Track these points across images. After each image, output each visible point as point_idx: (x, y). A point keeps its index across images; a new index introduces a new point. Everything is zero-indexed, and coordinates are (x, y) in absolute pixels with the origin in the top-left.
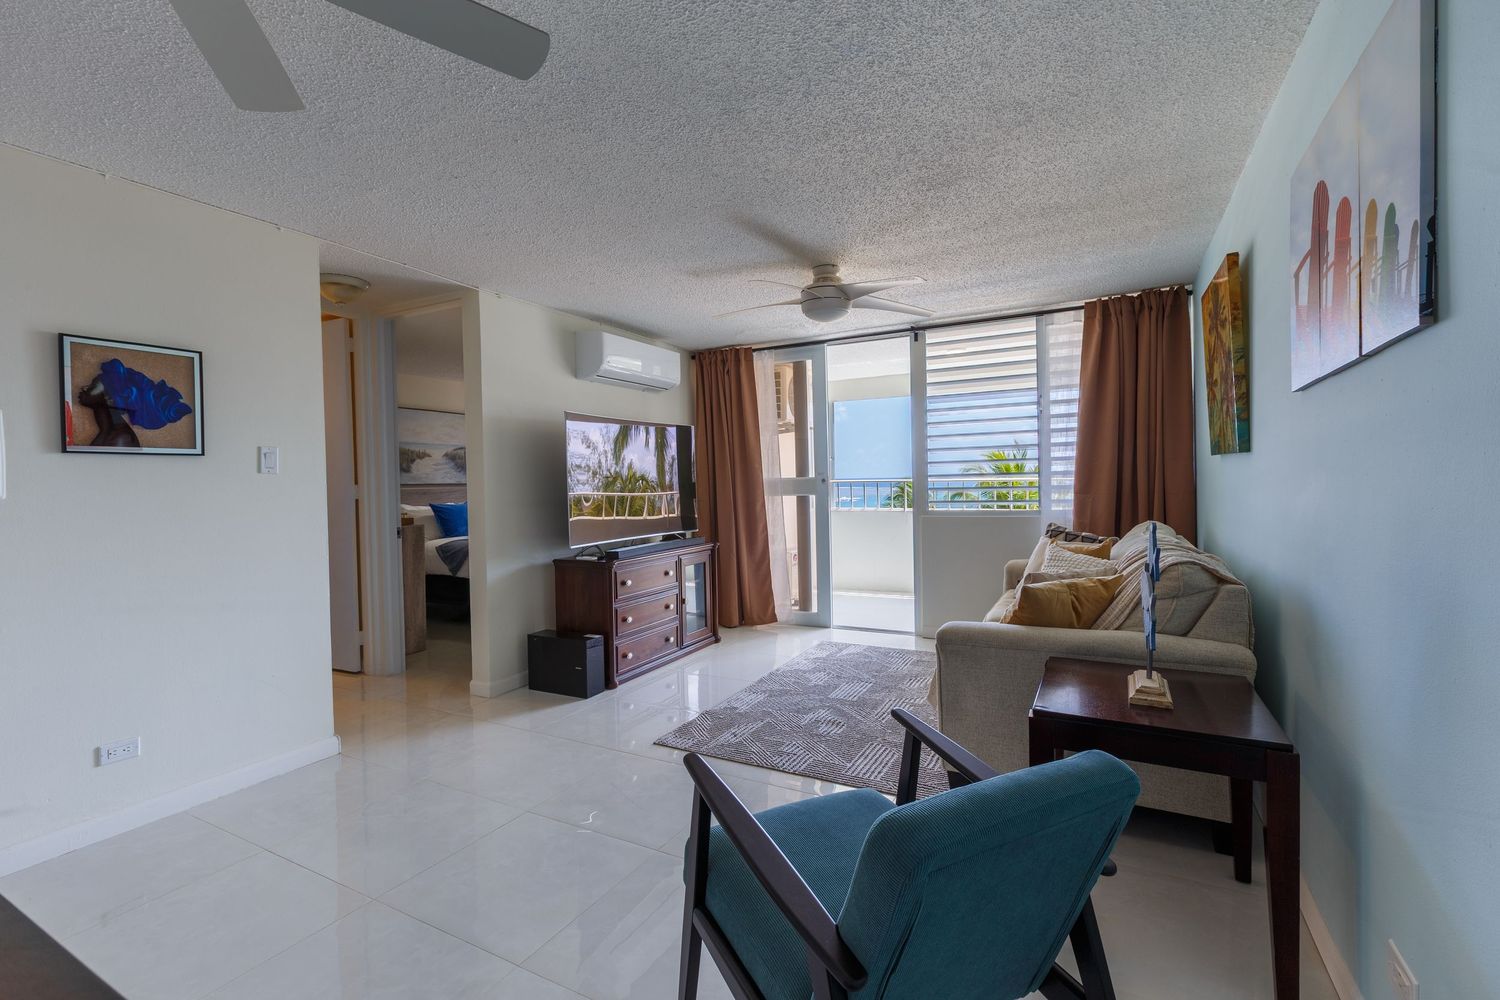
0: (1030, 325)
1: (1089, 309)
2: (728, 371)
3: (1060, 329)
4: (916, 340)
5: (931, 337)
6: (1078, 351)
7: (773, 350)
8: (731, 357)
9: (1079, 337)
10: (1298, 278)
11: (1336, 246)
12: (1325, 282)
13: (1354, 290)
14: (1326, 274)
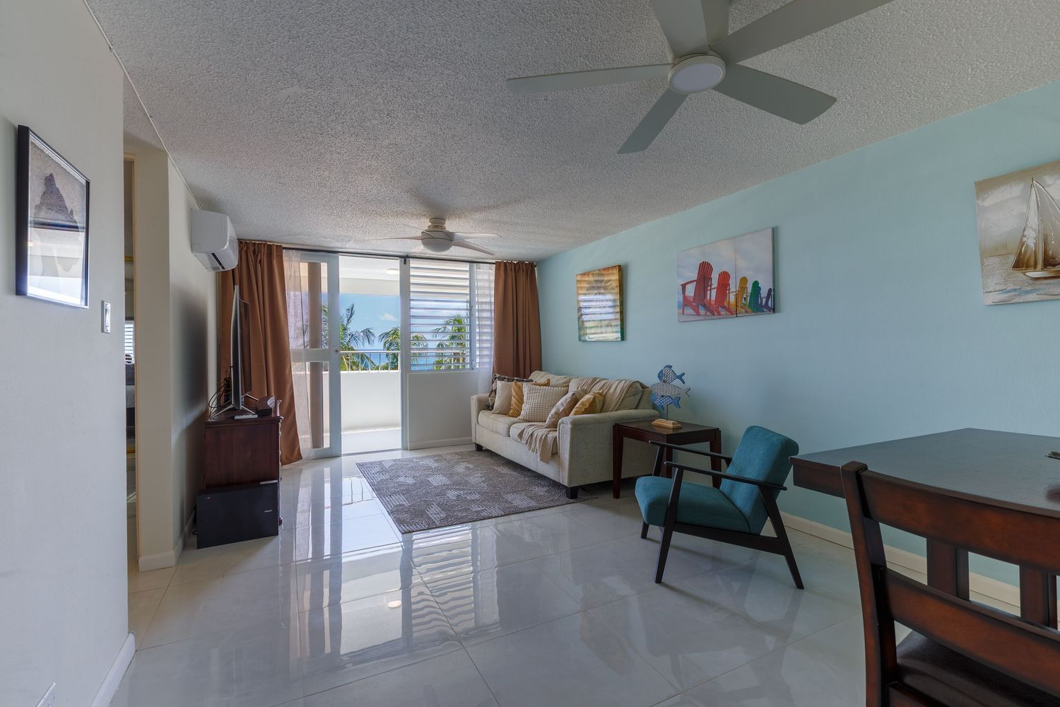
0: (466, 267)
1: (498, 264)
2: (260, 261)
3: (485, 272)
4: (405, 263)
5: (413, 263)
6: (493, 285)
7: (300, 251)
8: (264, 250)
9: (493, 278)
10: (684, 286)
11: (719, 283)
12: (709, 292)
13: (732, 298)
14: (710, 290)
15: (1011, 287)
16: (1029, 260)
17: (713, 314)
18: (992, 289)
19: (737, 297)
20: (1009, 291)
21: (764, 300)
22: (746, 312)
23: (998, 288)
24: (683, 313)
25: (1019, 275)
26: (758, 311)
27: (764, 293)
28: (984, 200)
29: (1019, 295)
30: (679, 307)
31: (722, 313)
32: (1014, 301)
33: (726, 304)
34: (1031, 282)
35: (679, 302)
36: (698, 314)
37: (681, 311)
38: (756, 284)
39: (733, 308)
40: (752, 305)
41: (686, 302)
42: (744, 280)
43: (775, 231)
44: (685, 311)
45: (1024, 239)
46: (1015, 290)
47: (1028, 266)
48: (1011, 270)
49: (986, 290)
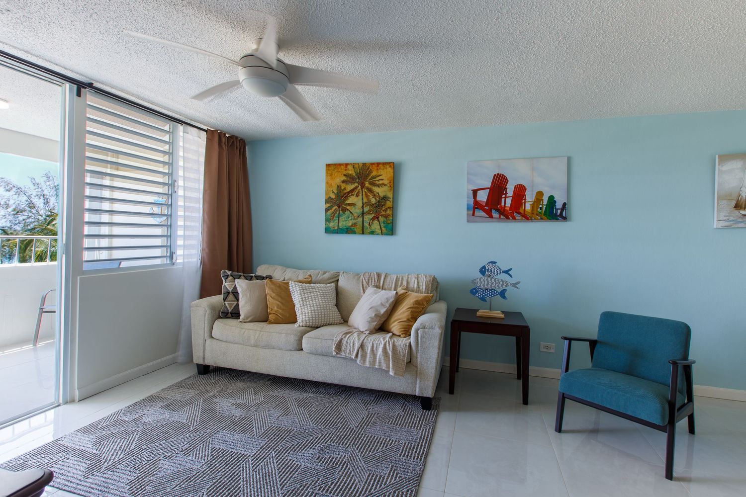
1: (210, 133)
3: (193, 140)
10: (475, 192)
11: (514, 193)
12: (503, 200)
13: (528, 207)
14: (505, 198)
15: (732, 218)
16: (742, 204)
17: (508, 218)
18: (722, 219)
19: (533, 206)
20: (731, 221)
21: (559, 211)
22: (542, 219)
23: (725, 218)
24: (473, 214)
25: (736, 212)
26: (553, 219)
27: (559, 205)
28: (722, 166)
29: (735, 223)
30: (468, 209)
31: (517, 218)
32: (733, 227)
33: (521, 210)
34: (742, 216)
35: (468, 206)
36: (491, 216)
37: (472, 212)
38: (551, 198)
39: (529, 215)
40: (548, 214)
41: (477, 205)
42: (540, 194)
43: (569, 159)
44: (476, 213)
45: (741, 192)
46: (733, 220)
47: (741, 208)
48: (732, 209)
49: (719, 219)
